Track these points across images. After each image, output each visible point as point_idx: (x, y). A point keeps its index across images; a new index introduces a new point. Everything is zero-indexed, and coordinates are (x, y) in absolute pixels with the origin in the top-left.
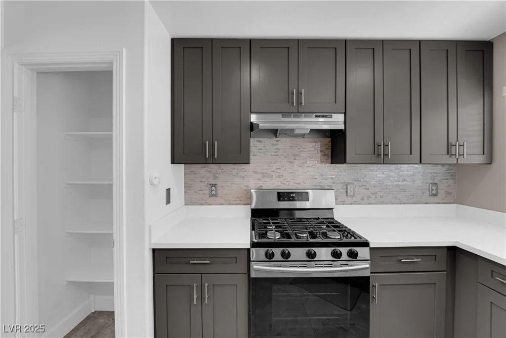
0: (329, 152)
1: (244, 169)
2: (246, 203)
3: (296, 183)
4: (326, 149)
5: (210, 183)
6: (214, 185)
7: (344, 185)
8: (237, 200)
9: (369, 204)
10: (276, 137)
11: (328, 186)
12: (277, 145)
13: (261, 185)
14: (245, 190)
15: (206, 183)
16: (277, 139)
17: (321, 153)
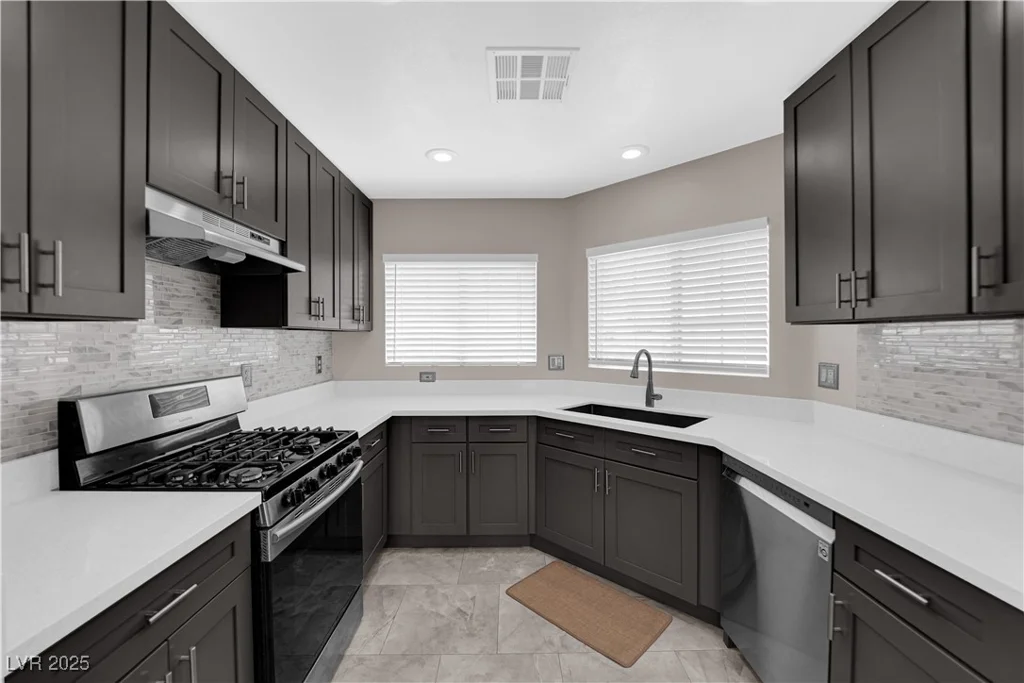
0: (217, 303)
2: (27, 449)
4: (214, 296)
7: (236, 369)
9: (267, 396)
13: (77, 384)
17: (206, 305)
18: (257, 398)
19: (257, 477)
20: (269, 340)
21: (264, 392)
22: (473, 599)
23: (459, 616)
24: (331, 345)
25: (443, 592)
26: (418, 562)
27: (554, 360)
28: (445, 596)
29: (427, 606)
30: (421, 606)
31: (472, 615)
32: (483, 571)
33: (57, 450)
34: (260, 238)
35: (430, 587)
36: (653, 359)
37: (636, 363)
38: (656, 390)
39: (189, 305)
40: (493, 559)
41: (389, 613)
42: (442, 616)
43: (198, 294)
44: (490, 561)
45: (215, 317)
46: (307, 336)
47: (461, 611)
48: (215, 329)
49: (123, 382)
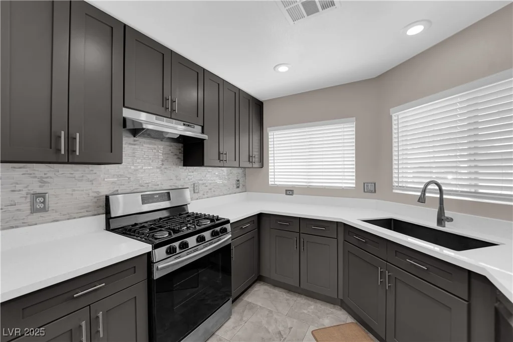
0: (181, 156)
1: (92, 170)
2: (96, 213)
3: (155, 185)
4: (180, 153)
5: (32, 192)
6: (43, 195)
7: (192, 185)
8: (82, 211)
10: (134, 137)
11: (181, 185)
12: (135, 145)
13: (117, 189)
14: (95, 197)
15: (24, 193)
16: (135, 138)
17: (176, 157)
18: (202, 198)
19: (165, 236)
20: (209, 172)
21: (206, 196)
22: (291, 328)
23: (278, 336)
24: (245, 175)
25: (277, 317)
26: (272, 295)
27: (367, 186)
28: (276, 321)
29: (264, 322)
30: (261, 321)
31: (285, 339)
32: (304, 313)
33: (105, 215)
34: (189, 125)
35: (271, 312)
36: (444, 188)
37: (424, 191)
38: (448, 214)
39: (167, 157)
40: (312, 307)
41: (245, 319)
42: (269, 332)
43: (172, 152)
44: (311, 307)
45: (180, 162)
46: (231, 170)
47: (281, 333)
48: (180, 167)
49: (136, 189)
